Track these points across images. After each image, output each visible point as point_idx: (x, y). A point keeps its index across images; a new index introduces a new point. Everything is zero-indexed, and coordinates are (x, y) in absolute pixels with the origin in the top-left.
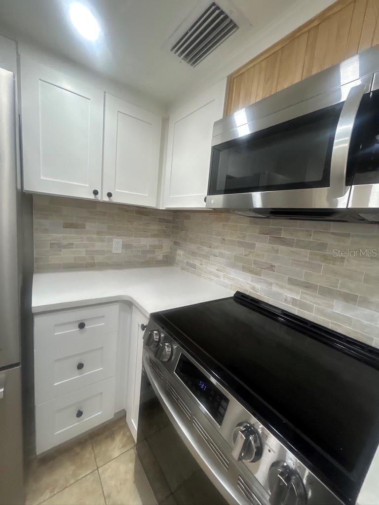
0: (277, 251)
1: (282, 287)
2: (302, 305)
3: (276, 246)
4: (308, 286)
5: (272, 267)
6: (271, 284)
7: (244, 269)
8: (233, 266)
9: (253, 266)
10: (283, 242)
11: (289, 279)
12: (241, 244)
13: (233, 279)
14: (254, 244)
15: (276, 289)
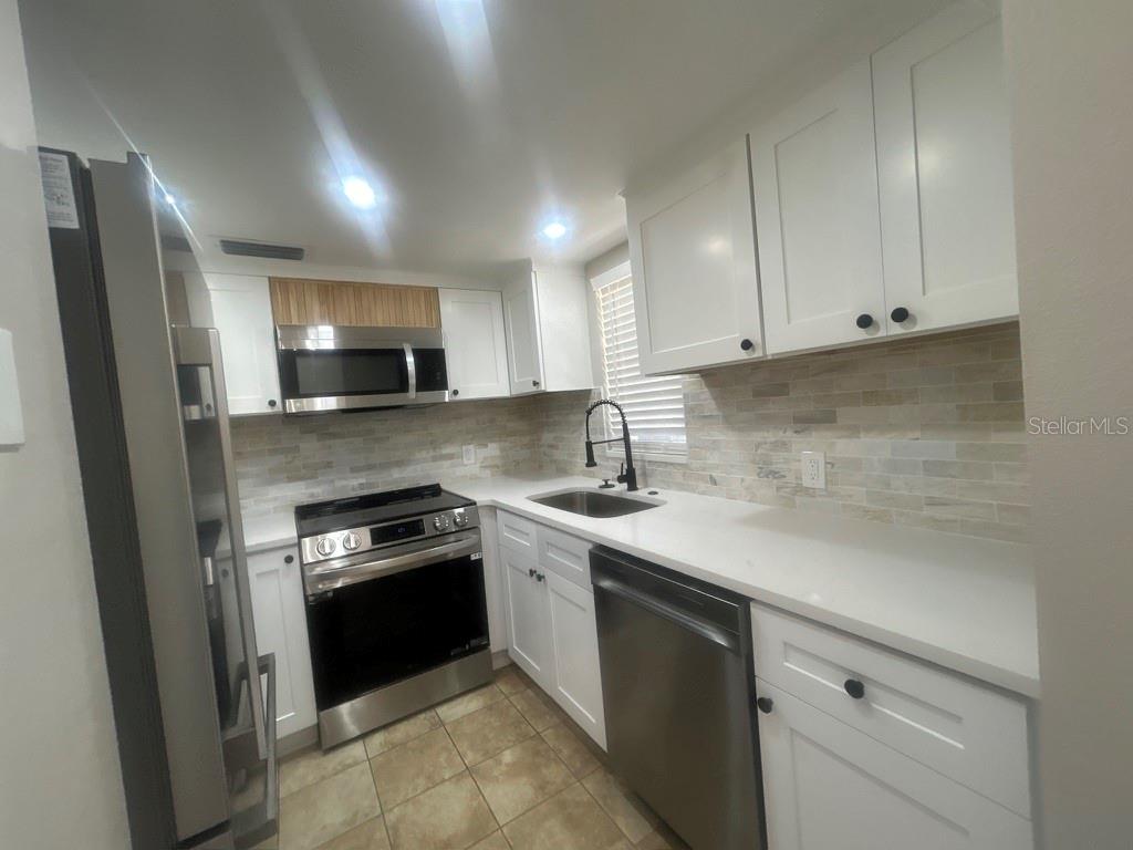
0: (330, 447)
1: (345, 479)
2: (370, 485)
3: (328, 442)
4: (370, 467)
5: (329, 465)
6: (332, 481)
7: (291, 479)
8: (271, 482)
9: (303, 471)
10: (334, 436)
11: (352, 469)
12: (273, 452)
13: (276, 499)
14: (297, 447)
15: (339, 484)
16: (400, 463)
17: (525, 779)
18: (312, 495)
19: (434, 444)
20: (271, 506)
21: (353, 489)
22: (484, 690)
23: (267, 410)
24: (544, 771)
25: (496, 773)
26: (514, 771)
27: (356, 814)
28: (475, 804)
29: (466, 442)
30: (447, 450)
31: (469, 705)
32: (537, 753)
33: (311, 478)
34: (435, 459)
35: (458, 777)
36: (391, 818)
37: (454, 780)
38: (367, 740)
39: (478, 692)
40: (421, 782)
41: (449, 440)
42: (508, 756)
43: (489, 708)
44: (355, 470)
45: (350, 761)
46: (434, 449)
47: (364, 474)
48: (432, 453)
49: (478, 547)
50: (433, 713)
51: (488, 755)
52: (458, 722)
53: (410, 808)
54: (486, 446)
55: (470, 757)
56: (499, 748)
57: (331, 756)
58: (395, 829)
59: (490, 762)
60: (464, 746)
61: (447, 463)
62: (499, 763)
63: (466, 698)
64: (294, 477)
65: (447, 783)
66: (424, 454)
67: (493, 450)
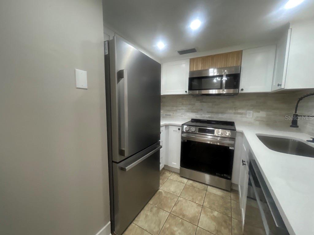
1: (205, 114)
3: (202, 103)
4: (212, 112)
5: (201, 110)
6: (202, 114)
7: (192, 112)
8: (188, 112)
9: (195, 110)
12: (190, 104)
13: (188, 116)
14: (195, 104)
15: (203, 115)
16: (222, 113)
17: (215, 224)
18: (196, 117)
19: (236, 108)
20: (187, 117)
21: (207, 118)
22: (225, 192)
23: (185, 93)
24: (223, 228)
25: (208, 214)
26: (214, 218)
27: (175, 192)
28: (197, 215)
29: (249, 109)
30: (240, 111)
31: (218, 192)
32: (225, 222)
33: (197, 112)
34: (235, 113)
35: (199, 205)
36: (180, 199)
37: (197, 204)
38: (189, 180)
39: (223, 191)
40: (191, 198)
41: (242, 108)
42: (216, 213)
43: (222, 197)
44: (208, 112)
45: (183, 182)
46: (235, 110)
47: (210, 114)
48: (234, 111)
49: (233, 145)
50: (207, 186)
51: (210, 207)
52: (210, 193)
53: (184, 201)
54: (259, 112)
55: (206, 204)
56: (215, 209)
57: (181, 178)
58: (178, 202)
59: (209, 210)
60: (206, 200)
61: (239, 116)
62: (212, 212)
63: (218, 190)
64: (193, 111)
65: (195, 204)
66: (231, 111)
67: (262, 114)
